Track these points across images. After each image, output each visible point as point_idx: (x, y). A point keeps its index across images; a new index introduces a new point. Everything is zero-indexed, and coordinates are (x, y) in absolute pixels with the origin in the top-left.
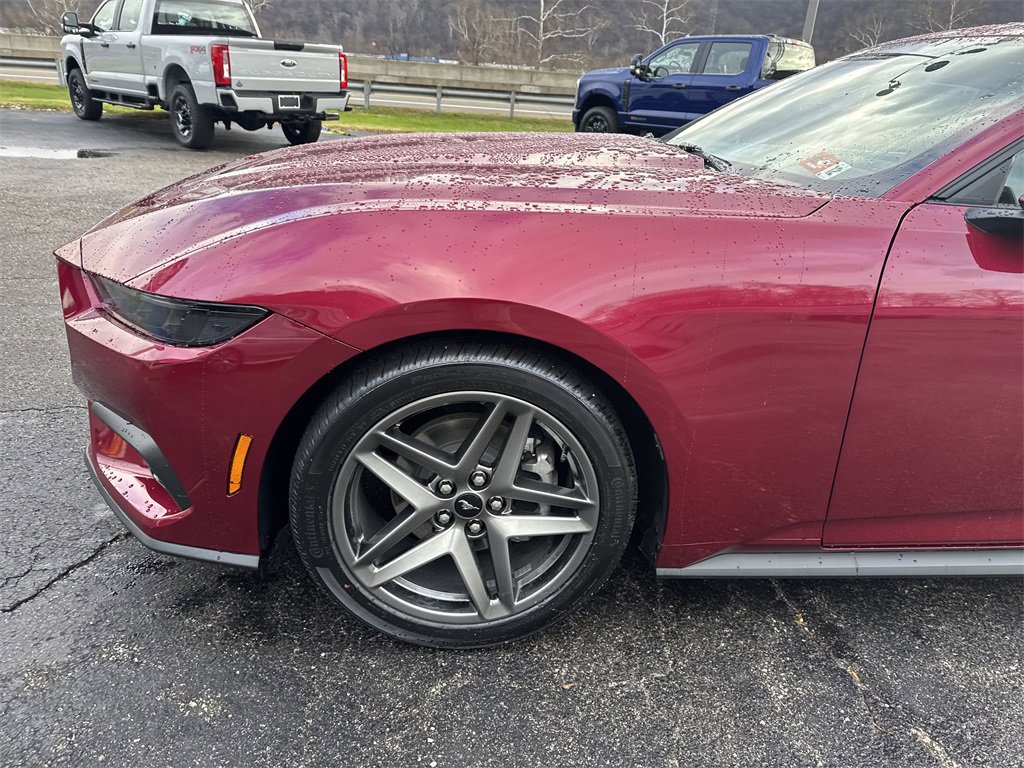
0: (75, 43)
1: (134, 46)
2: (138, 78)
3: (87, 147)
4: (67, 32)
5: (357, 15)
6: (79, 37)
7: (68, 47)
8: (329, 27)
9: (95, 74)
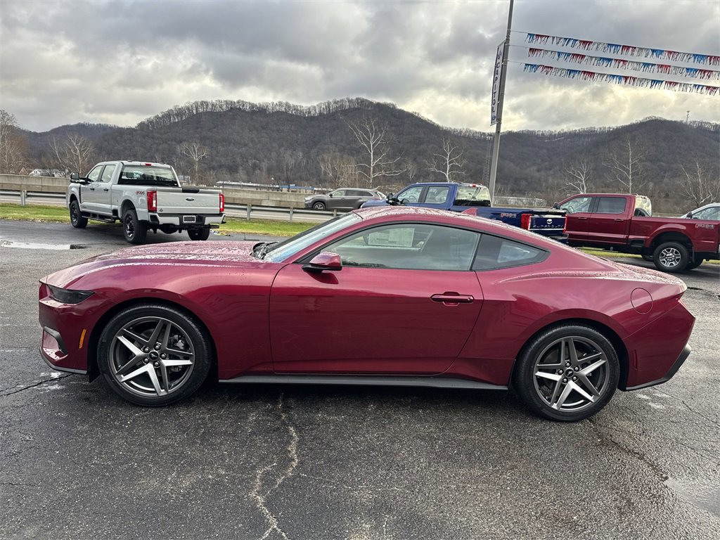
0: (76, 187)
1: (107, 190)
2: (108, 206)
3: (75, 243)
4: (72, 182)
5: (264, 161)
6: (79, 184)
7: (73, 189)
8: (245, 169)
9: (85, 203)
